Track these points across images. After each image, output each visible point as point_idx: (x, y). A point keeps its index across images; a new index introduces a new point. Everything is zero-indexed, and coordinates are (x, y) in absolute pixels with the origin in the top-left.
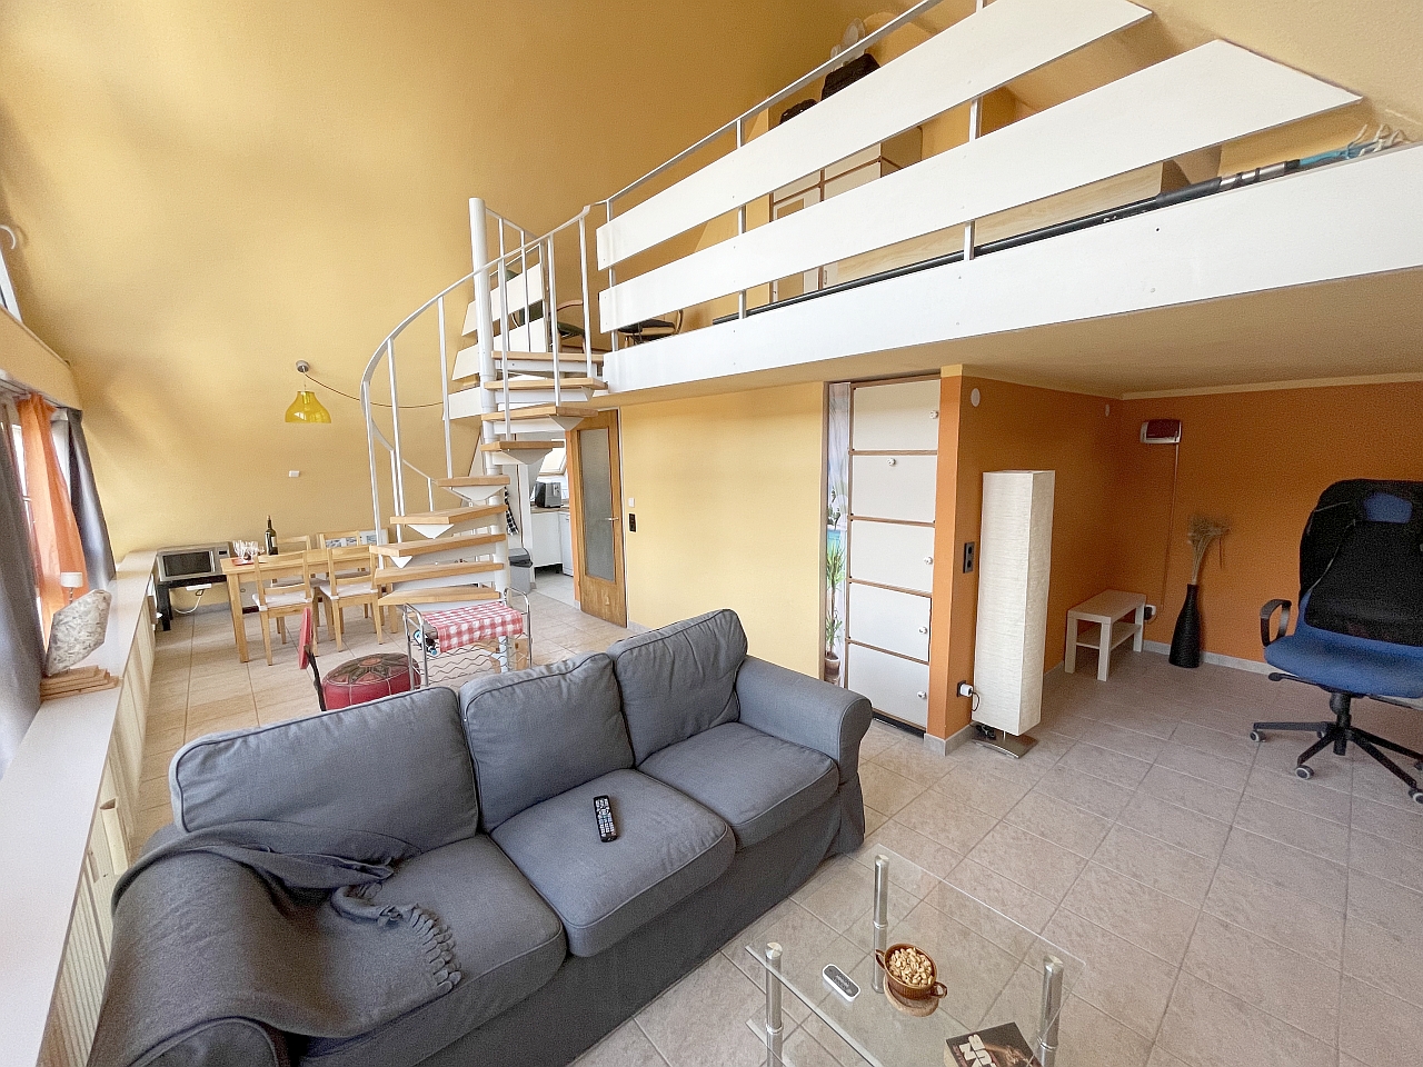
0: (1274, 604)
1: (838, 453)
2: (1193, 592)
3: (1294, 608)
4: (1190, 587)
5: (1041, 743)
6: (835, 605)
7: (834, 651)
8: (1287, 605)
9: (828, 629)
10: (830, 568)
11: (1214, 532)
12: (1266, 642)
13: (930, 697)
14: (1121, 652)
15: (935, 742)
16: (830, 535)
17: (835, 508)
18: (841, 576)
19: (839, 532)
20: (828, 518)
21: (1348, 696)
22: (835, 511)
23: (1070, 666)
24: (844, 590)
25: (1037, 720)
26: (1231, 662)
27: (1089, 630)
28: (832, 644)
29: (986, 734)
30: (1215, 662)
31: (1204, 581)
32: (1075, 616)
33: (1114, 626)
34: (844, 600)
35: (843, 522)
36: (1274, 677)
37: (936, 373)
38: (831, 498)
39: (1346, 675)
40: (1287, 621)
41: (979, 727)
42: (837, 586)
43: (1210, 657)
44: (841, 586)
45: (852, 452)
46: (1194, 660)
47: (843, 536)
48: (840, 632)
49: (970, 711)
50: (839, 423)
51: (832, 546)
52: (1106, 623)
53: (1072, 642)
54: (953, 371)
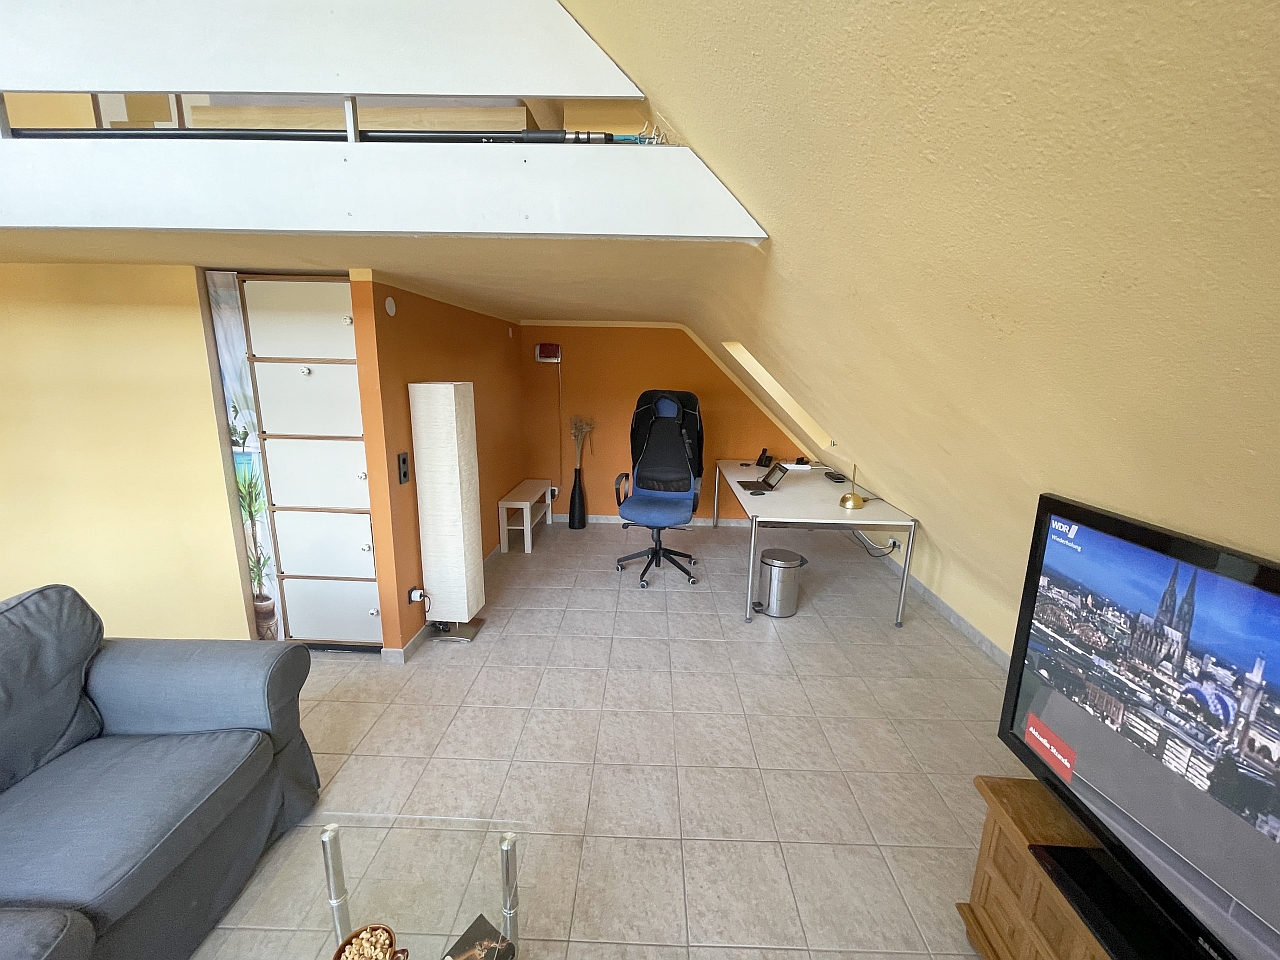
0: (621, 476)
1: (233, 358)
2: (578, 473)
3: (631, 477)
4: (576, 469)
5: (488, 621)
6: (259, 539)
7: (265, 591)
8: (627, 476)
9: (252, 569)
10: (243, 499)
11: (587, 429)
12: (619, 504)
13: (383, 613)
14: (539, 529)
15: (393, 654)
16: (238, 459)
17: (239, 424)
18: (261, 505)
19: (250, 454)
20: (231, 438)
21: (660, 529)
22: (240, 429)
23: (504, 548)
24: (266, 521)
25: (482, 603)
26: (603, 519)
27: (515, 515)
28: (260, 584)
29: (441, 629)
30: (595, 521)
31: (583, 466)
32: (504, 505)
33: (532, 508)
34: (268, 533)
35: (253, 443)
36: (625, 526)
37: (343, 276)
38: (231, 414)
39: (658, 516)
40: (628, 487)
41: (434, 624)
42: (257, 518)
43: (592, 519)
44: (262, 517)
45: (252, 358)
46: (582, 524)
47: (256, 459)
48: (269, 569)
49: (424, 612)
50: (228, 322)
51: (243, 472)
52: (526, 507)
53: (504, 527)
54: (362, 275)
